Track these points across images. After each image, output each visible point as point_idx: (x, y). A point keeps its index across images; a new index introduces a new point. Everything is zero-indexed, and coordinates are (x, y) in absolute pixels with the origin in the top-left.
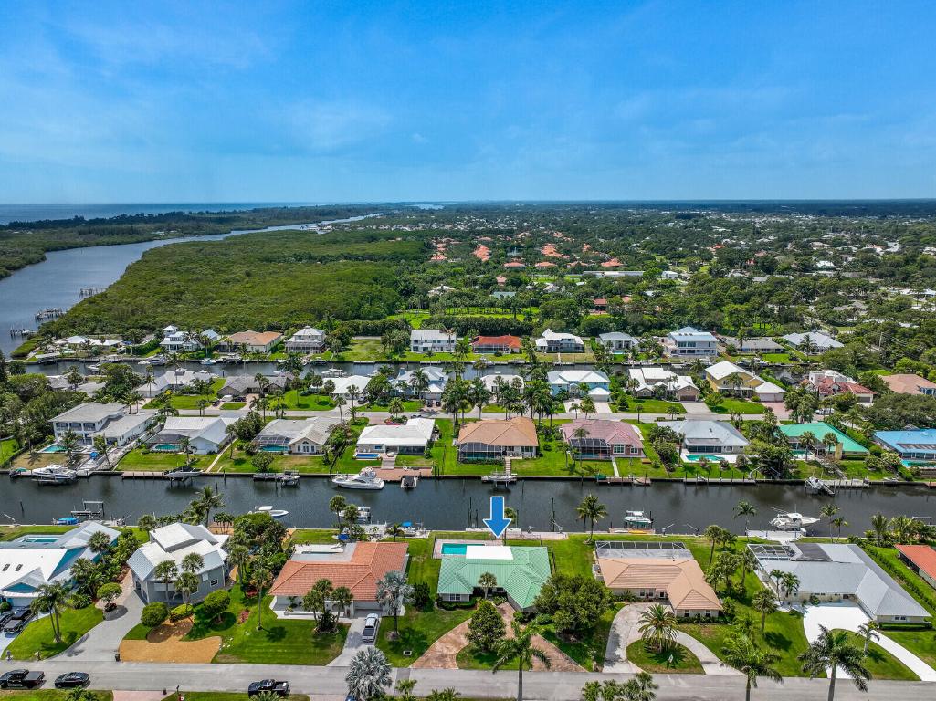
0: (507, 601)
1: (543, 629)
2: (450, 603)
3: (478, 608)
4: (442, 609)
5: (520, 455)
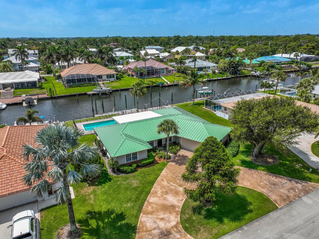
4: (121, 175)
5: (107, 80)
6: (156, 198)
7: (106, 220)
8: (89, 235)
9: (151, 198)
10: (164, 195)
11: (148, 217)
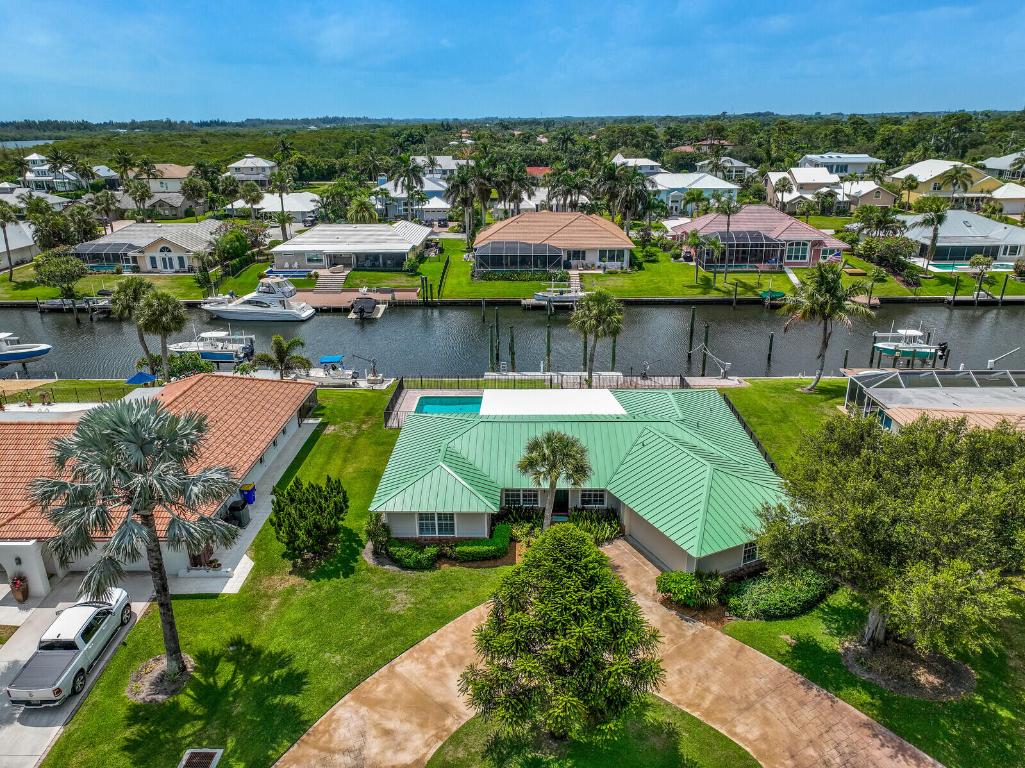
0: (621, 534)
1: (785, 634)
2: (419, 545)
3: (520, 561)
4: (387, 567)
5: (599, 267)
6: (420, 666)
7: (256, 678)
8: (192, 697)
9: (407, 662)
10: (448, 665)
11: (357, 712)
